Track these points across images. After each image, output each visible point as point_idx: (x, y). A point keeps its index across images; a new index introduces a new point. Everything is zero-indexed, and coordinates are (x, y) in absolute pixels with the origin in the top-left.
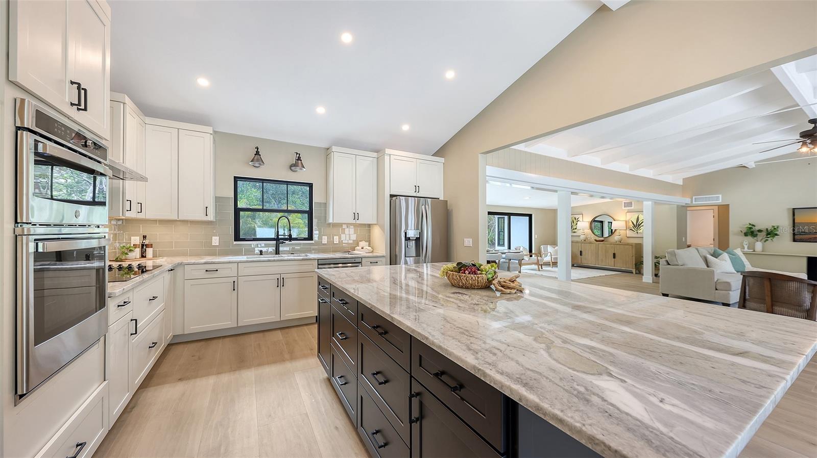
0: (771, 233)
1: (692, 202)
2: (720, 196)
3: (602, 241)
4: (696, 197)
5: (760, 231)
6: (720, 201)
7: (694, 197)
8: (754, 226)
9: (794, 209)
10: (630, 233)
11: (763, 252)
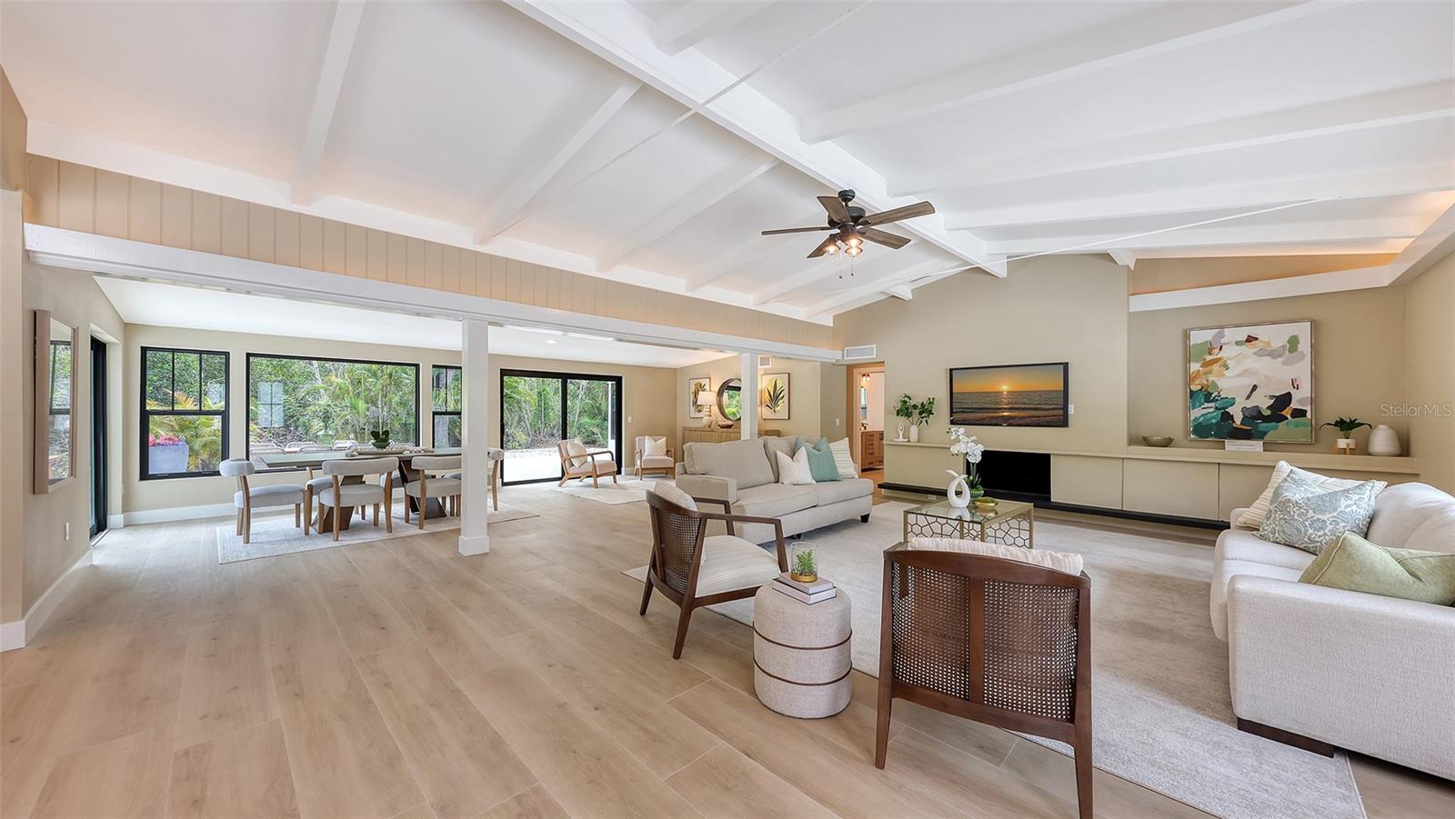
0: (926, 410)
1: (843, 357)
2: (875, 346)
3: (729, 427)
4: (849, 348)
5: (915, 407)
6: (875, 356)
7: (846, 349)
8: (909, 398)
9: (951, 370)
10: (767, 413)
11: (918, 442)
